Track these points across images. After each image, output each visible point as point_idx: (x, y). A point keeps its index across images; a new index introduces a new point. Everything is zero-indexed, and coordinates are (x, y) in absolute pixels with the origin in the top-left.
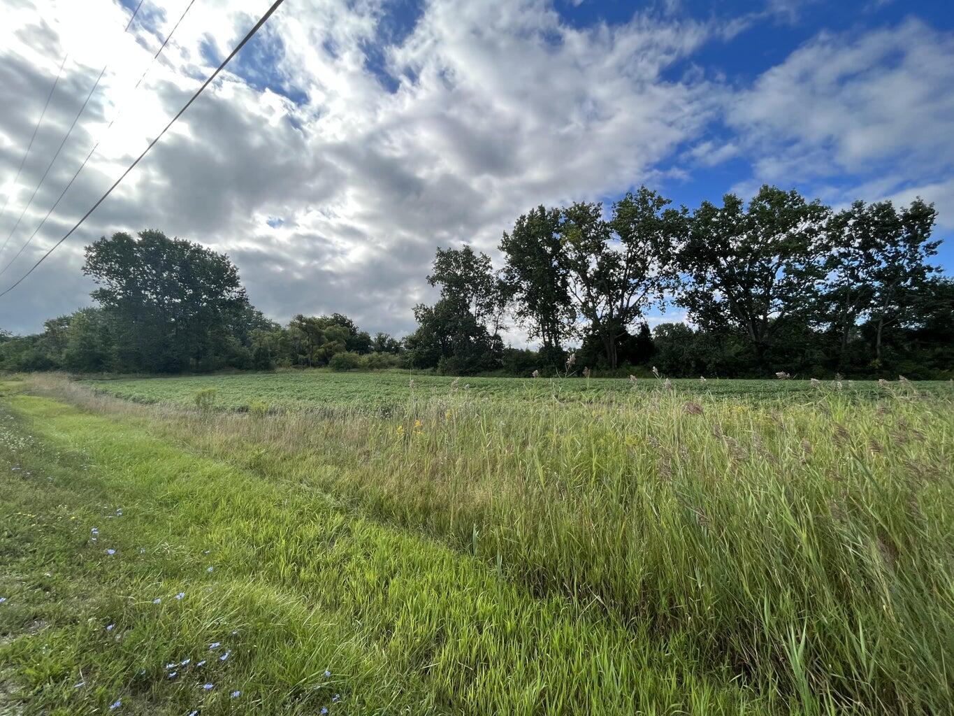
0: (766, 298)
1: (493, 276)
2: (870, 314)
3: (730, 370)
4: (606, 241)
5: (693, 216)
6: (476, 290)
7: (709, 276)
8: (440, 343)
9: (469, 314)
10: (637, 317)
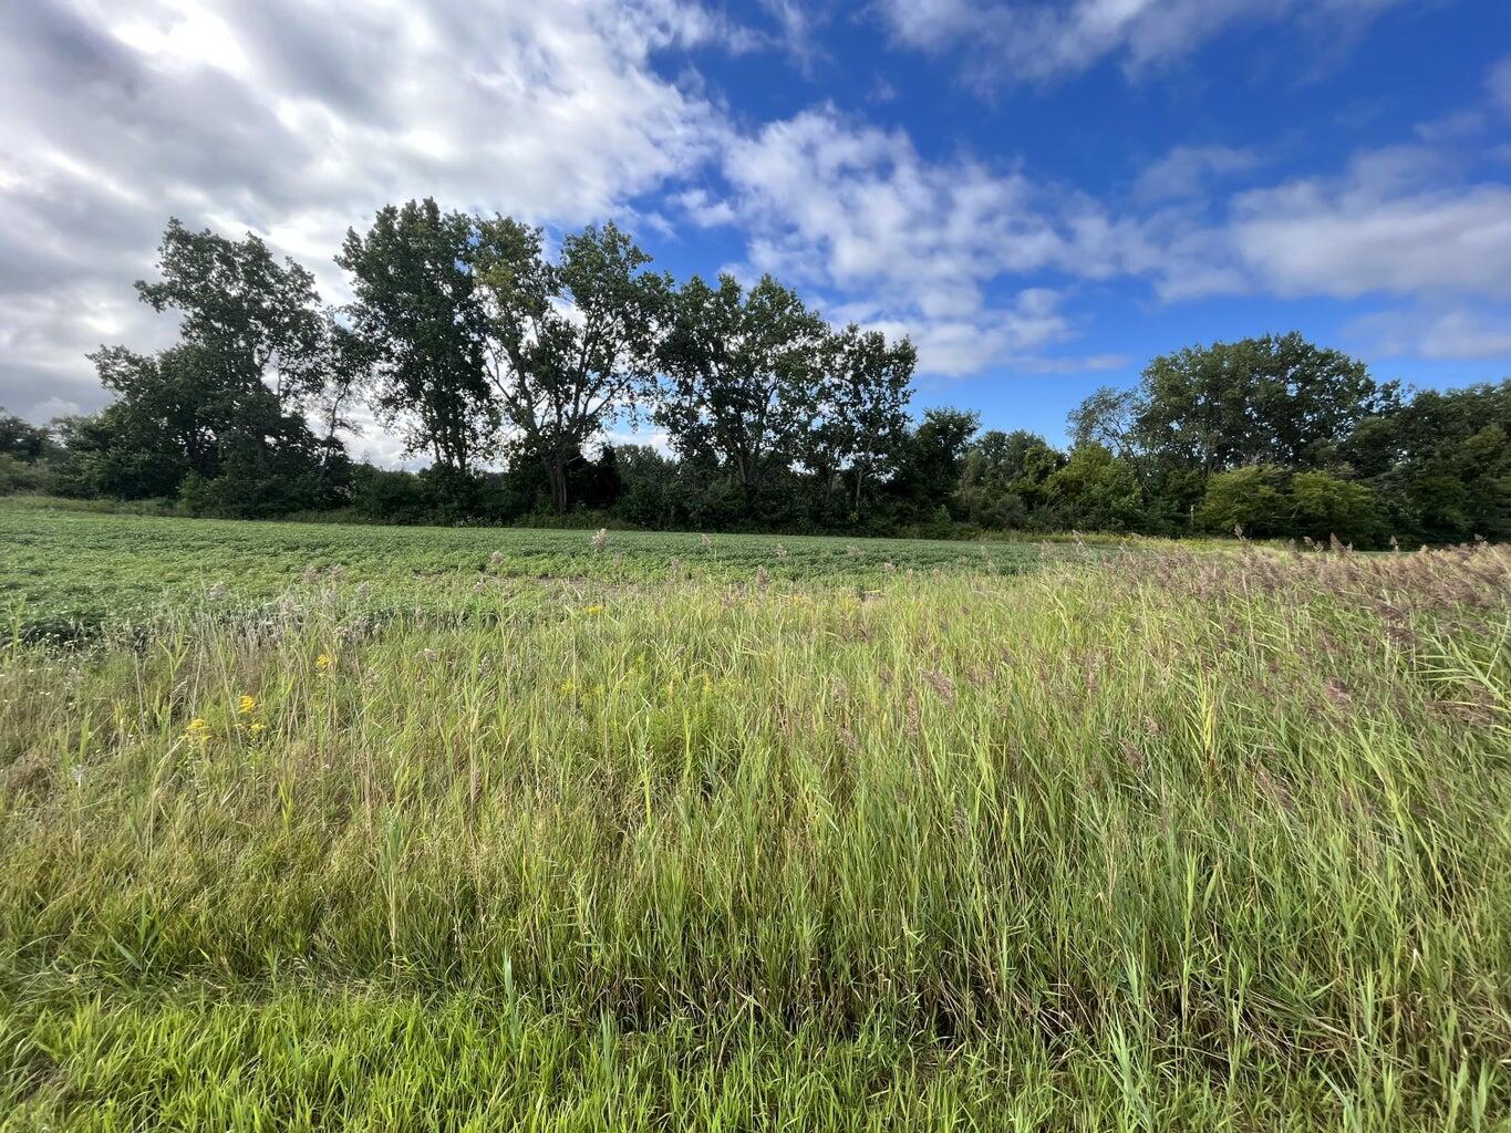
0: (758, 428)
1: (324, 316)
2: (855, 461)
3: (717, 521)
4: (550, 299)
5: (679, 293)
6: (278, 338)
7: (697, 387)
8: (181, 442)
9: (260, 387)
10: (595, 432)
